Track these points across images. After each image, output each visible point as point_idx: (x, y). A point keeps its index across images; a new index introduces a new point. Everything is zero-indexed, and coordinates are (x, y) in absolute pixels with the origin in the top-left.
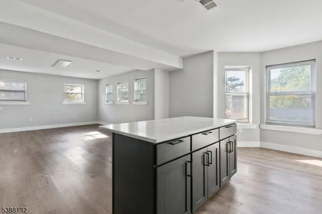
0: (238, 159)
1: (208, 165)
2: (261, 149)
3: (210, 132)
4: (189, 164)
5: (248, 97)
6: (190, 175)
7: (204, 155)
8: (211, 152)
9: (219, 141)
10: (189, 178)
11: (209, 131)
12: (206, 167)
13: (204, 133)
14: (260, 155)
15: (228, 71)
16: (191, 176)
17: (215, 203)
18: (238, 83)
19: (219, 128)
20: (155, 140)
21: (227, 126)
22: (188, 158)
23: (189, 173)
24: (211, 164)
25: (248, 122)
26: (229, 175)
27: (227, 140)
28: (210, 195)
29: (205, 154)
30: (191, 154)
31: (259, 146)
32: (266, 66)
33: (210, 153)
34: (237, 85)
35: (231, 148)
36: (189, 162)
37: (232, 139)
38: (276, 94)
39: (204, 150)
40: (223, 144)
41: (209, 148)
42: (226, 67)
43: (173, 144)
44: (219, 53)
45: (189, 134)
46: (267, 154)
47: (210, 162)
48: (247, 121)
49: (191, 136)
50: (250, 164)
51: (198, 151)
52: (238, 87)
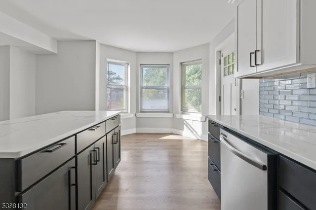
0: (122, 148)
1: (96, 164)
2: (137, 134)
3: (98, 127)
4: (73, 171)
5: (127, 90)
6: (74, 183)
7: (91, 154)
8: (99, 148)
9: (106, 135)
10: (73, 188)
11: (96, 126)
12: (93, 166)
13: (90, 129)
14: (136, 140)
15: (109, 64)
16: (76, 185)
17: (103, 201)
18: (115, 77)
19: (105, 121)
20: (18, 153)
21: (113, 118)
22: (72, 163)
23: (73, 181)
24: (99, 161)
25: (127, 113)
26: (114, 166)
27: (113, 132)
28: (97, 196)
29: (92, 152)
30: (76, 157)
31: (135, 132)
32: (141, 64)
33: (97, 150)
34: (114, 78)
35: (117, 140)
36: (73, 167)
37: (117, 130)
38: (147, 88)
39: (91, 148)
40: (109, 136)
41: (96, 145)
42: (108, 60)
43: (50, 151)
44: (101, 44)
45: (73, 134)
46: (141, 137)
47: (98, 159)
48: (125, 111)
49: (75, 135)
50: (130, 149)
51: (84, 152)
52: (115, 81)
